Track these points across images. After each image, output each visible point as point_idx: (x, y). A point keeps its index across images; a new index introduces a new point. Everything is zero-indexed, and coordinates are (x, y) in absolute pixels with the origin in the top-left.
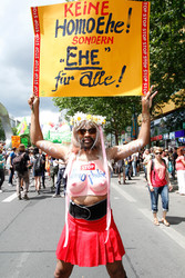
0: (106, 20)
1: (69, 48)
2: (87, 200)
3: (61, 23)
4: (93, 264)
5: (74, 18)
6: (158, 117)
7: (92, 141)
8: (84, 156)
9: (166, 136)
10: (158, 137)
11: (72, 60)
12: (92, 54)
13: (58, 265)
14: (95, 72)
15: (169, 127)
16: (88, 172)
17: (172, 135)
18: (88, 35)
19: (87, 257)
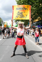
0: (24, 8)
1: (18, 12)
2: (20, 35)
3: (17, 8)
4: (21, 45)
5: (19, 7)
6: (34, 22)
7: (22, 26)
8: (20, 28)
9: (36, 26)
10: (34, 27)
11: (18, 14)
12: (22, 13)
13: (15, 45)
14: (22, 16)
15: (37, 24)
16: (21, 31)
17: (37, 26)
18: (21, 10)
19: (20, 44)
